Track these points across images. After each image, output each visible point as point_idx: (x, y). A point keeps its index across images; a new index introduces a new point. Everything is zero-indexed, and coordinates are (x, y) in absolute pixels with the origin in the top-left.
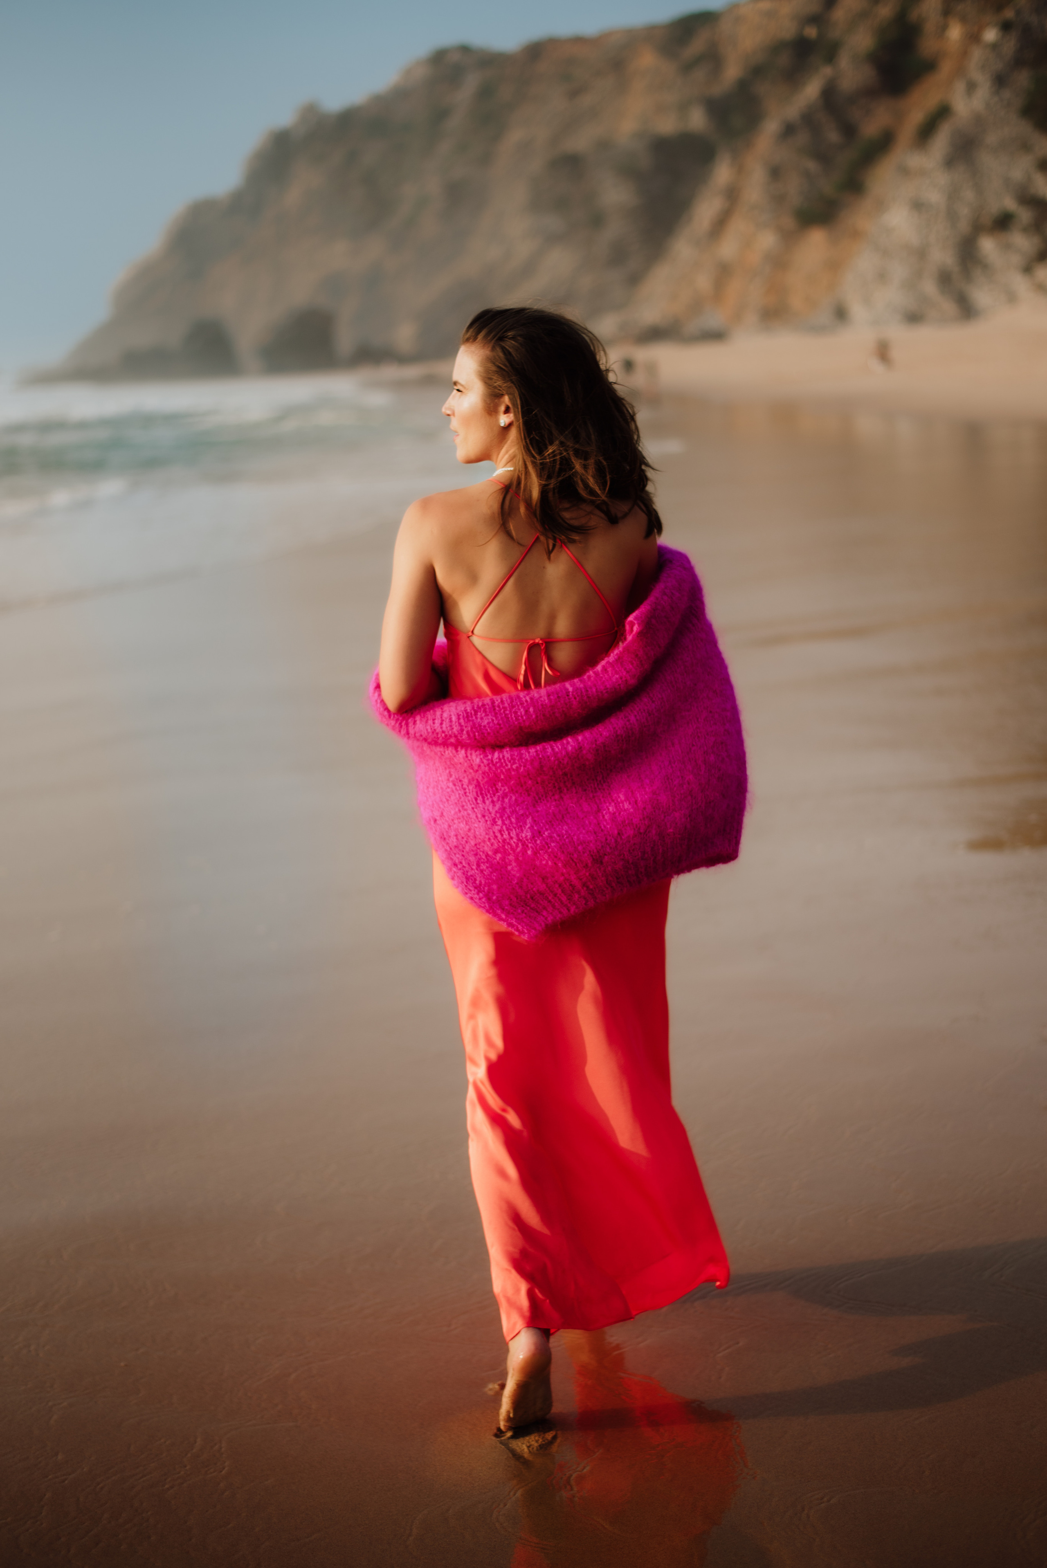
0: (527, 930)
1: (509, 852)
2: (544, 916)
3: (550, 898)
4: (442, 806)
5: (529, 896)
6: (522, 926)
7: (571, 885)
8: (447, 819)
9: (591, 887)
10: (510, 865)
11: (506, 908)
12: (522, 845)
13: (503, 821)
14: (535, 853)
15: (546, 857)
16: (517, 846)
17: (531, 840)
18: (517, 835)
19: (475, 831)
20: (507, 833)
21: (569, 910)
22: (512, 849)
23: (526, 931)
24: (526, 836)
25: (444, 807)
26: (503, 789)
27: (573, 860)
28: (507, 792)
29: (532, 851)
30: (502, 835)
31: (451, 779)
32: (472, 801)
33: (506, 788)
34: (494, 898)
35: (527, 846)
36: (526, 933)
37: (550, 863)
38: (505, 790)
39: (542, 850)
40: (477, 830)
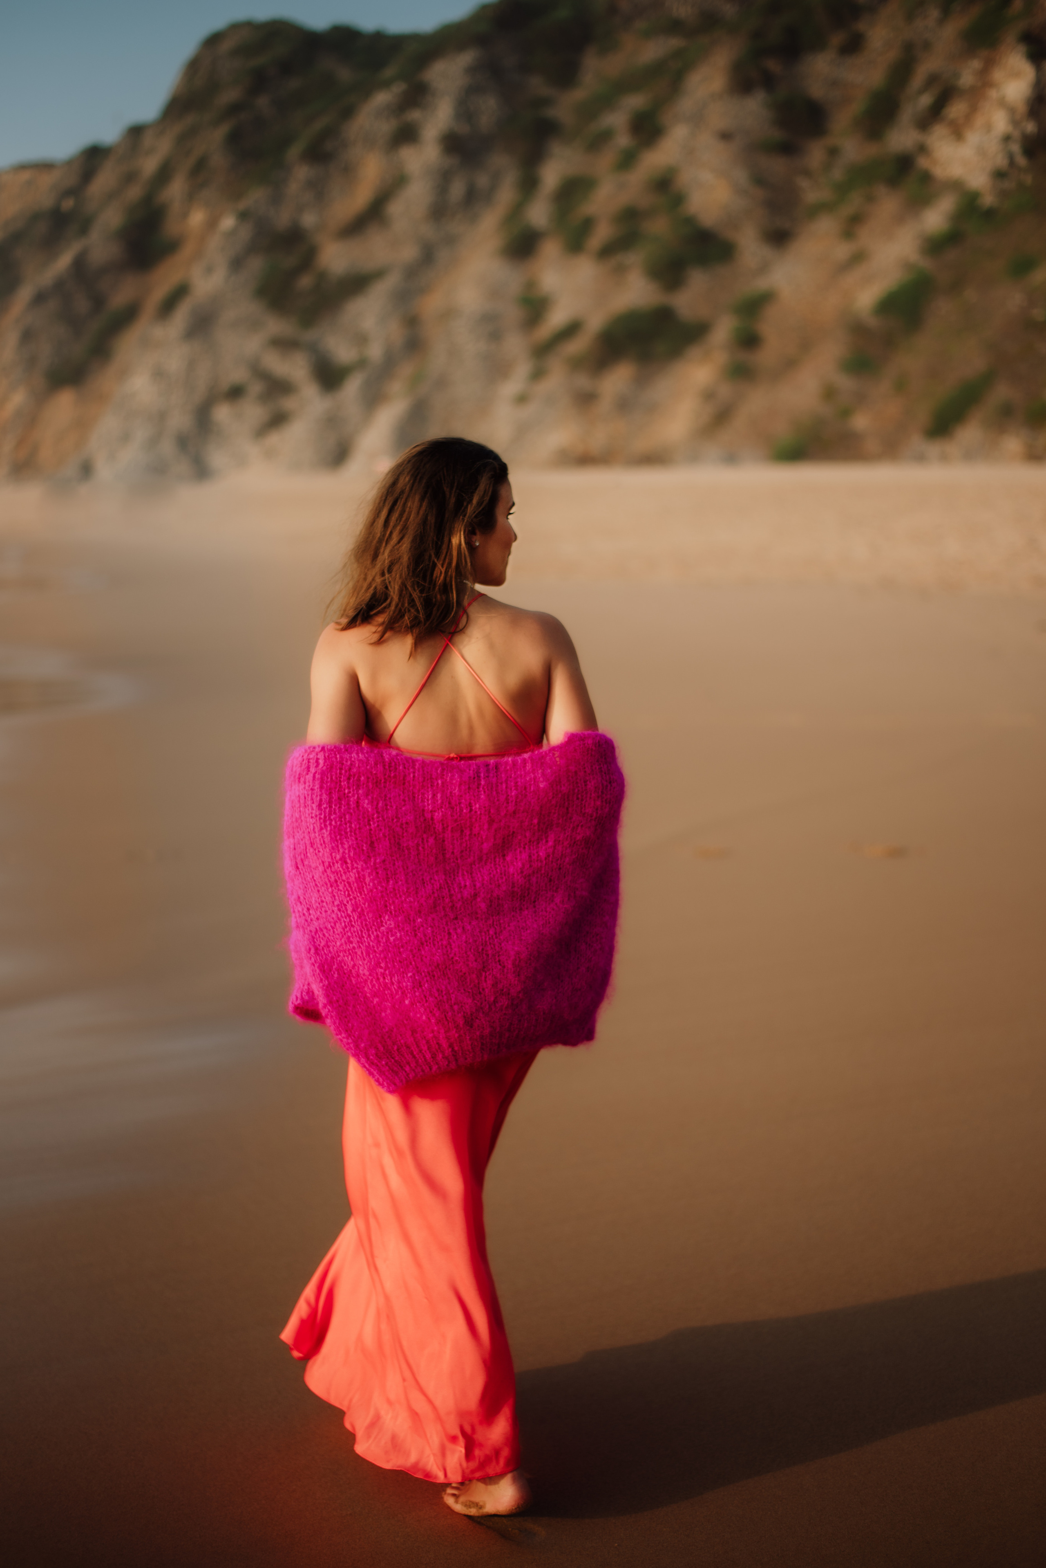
0: (387, 1083)
1: (387, 997)
2: (406, 1072)
3: (415, 1053)
4: (327, 935)
5: (395, 1048)
6: (383, 1079)
7: (438, 1043)
8: (332, 950)
9: (456, 1048)
10: (385, 1012)
11: (371, 1057)
12: (402, 993)
13: (386, 963)
14: (412, 1003)
15: (422, 1010)
16: (397, 991)
17: (411, 990)
18: (399, 982)
19: (358, 967)
20: (389, 978)
21: (431, 1069)
22: (392, 995)
23: (386, 1085)
24: (407, 986)
25: (330, 935)
26: (388, 922)
27: (446, 1018)
28: (392, 928)
29: (409, 1001)
30: (384, 978)
31: (336, 903)
32: (358, 933)
33: (392, 923)
34: (363, 1045)
35: (407, 996)
36: (385, 1086)
37: (424, 1018)
38: (391, 924)
39: (420, 1002)
40: (361, 968)
